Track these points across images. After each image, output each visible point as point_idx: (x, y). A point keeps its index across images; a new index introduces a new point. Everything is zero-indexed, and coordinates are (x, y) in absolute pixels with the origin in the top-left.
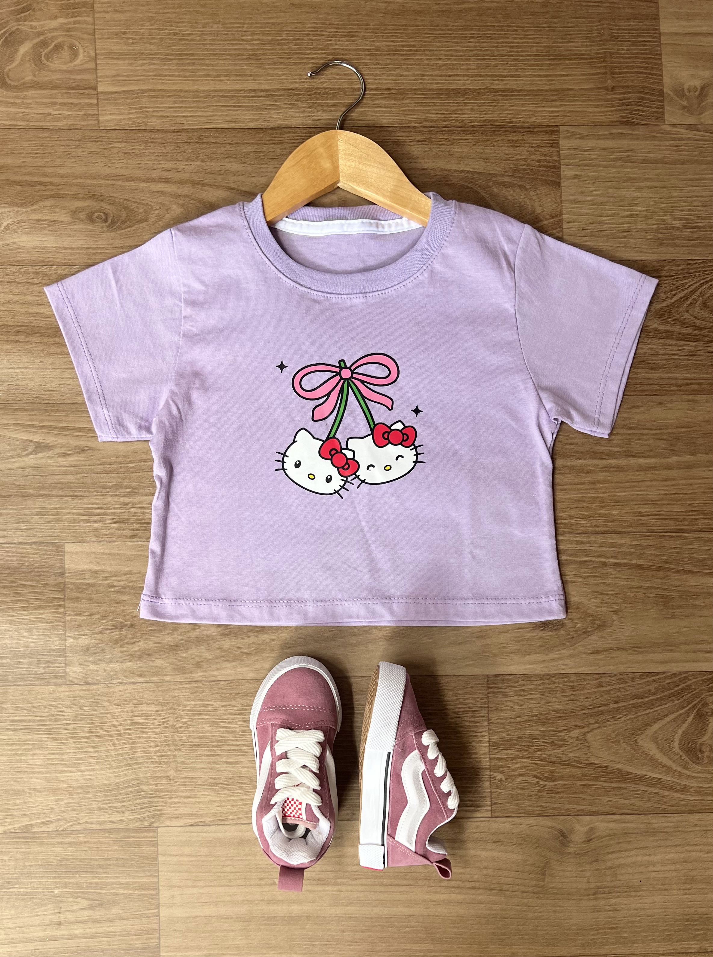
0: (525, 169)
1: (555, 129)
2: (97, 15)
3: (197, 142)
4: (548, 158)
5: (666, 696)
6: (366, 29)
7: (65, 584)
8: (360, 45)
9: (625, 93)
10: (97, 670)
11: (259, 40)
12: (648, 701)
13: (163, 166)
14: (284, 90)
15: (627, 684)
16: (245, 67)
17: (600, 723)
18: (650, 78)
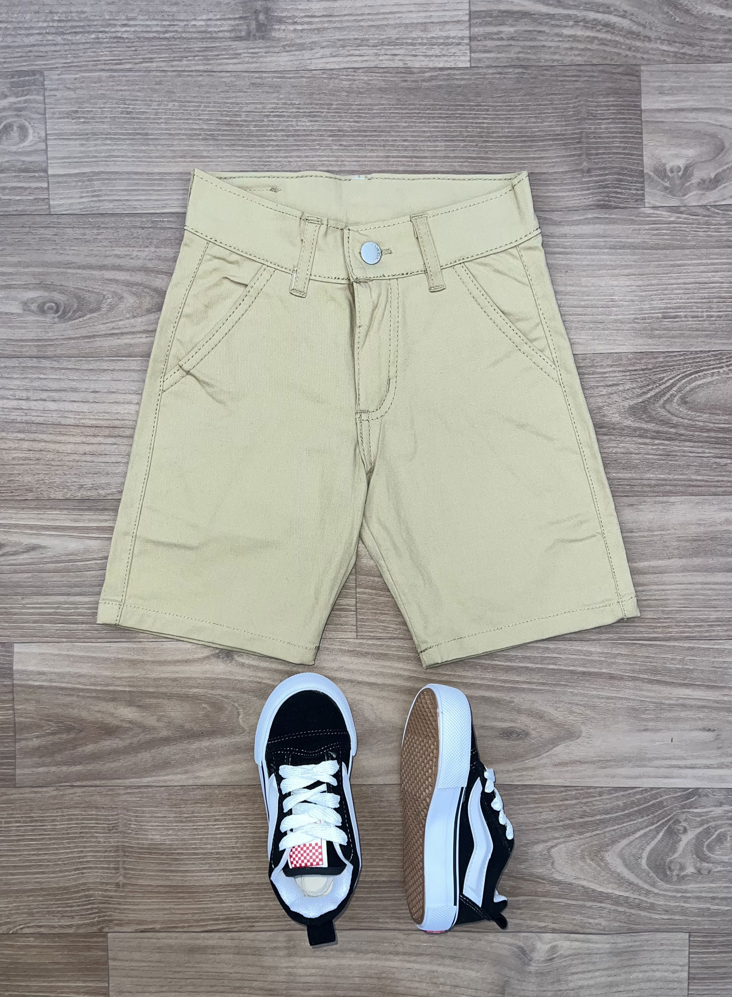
2: (47, 93)
3: (151, 227)
5: (635, 811)
6: (329, 109)
7: (13, 685)
8: (323, 126)
9: (602, 175)
10: (47, 773)
11: (217, 120)
12: (616, 817)
13: (115, 252)
15: (595, 799)
16: (202, 148)
17: (565, 837)
18: (629, 159)
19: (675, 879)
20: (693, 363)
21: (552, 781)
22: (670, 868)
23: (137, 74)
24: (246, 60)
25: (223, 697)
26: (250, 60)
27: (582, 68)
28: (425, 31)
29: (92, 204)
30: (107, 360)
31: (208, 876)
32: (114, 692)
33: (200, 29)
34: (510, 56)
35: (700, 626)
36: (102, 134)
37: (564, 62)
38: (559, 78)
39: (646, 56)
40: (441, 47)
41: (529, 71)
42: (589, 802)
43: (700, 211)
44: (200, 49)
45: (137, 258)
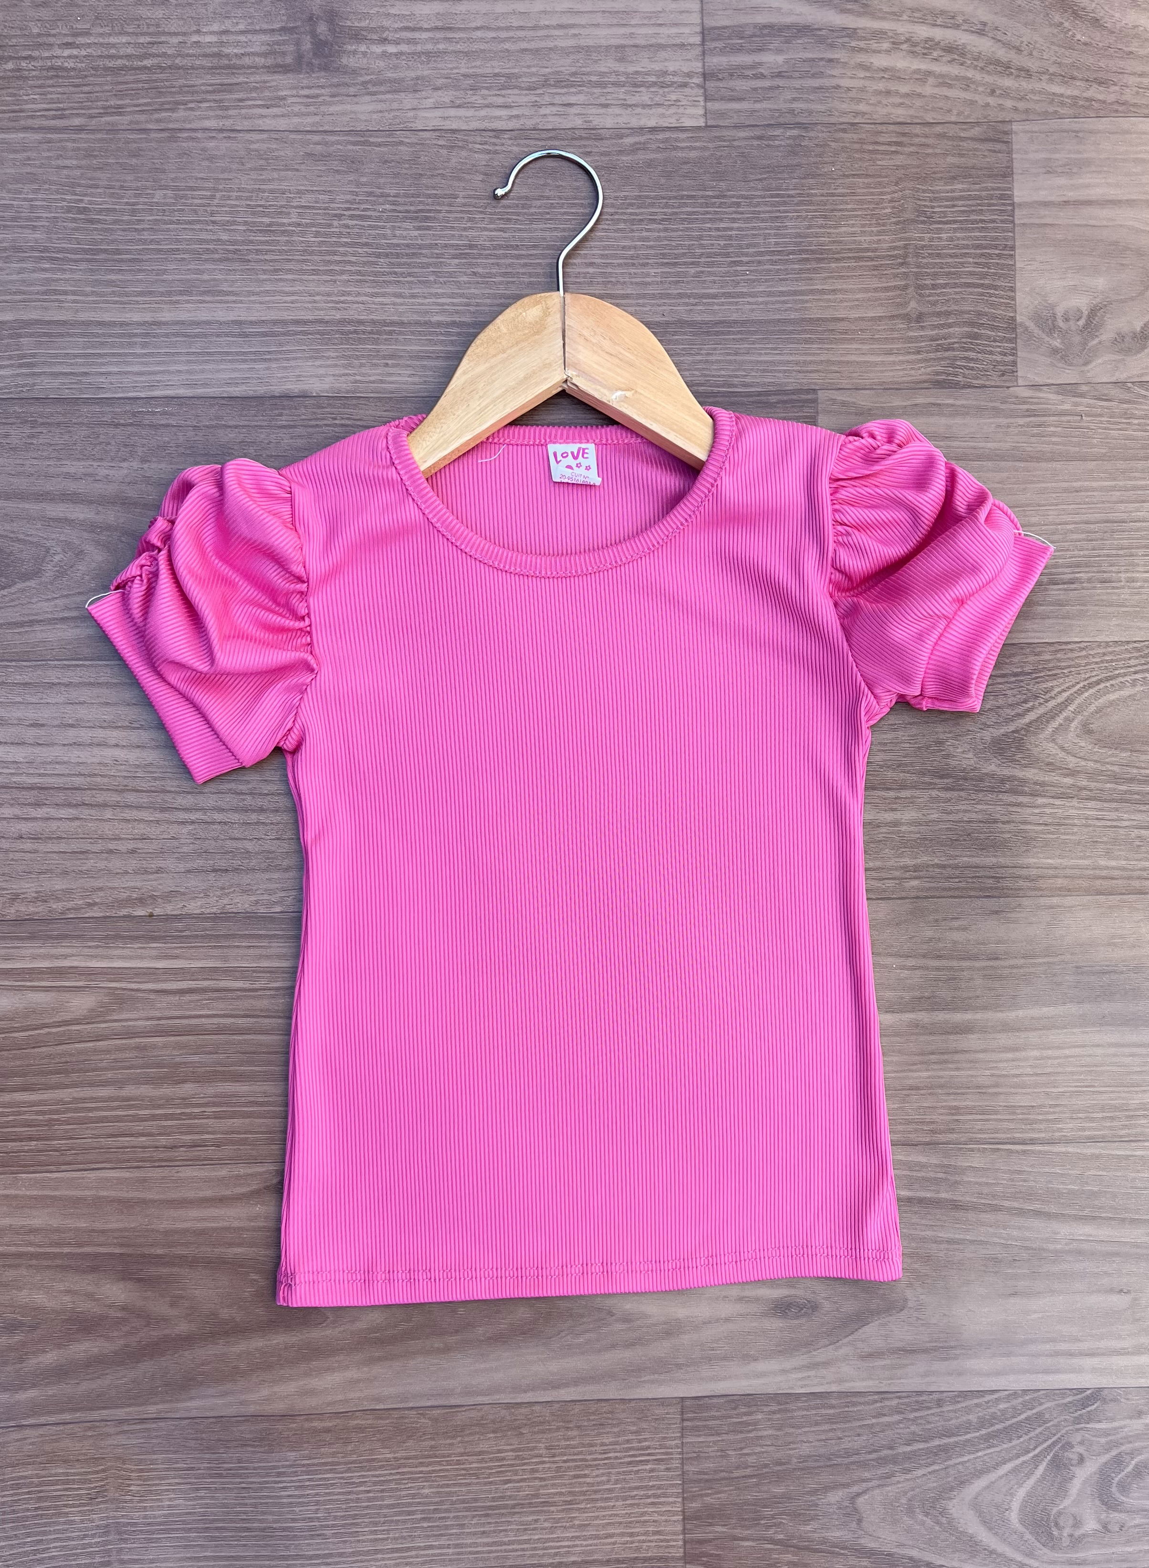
19: (1066, 1542)
20: (1102, 662)
21: (858, 1384)
22: (1057, 1525)
23: (92, 137)
24: (296, 109)
26: (303, 109)
27: (906, 129)
28: (621, 60)
29: (21, 380)
30: (56, 666)
33: (208, 51)
34: (776, 107)
35: (1112, 1118)
37: (875, 117)
38: (865, 147)
39: (1021, 105)
40: (652, 89)
41: (812, 134)
42: (921, 1417)
43: (1114, 392)
44: (210, 88)
45: (107, 479)
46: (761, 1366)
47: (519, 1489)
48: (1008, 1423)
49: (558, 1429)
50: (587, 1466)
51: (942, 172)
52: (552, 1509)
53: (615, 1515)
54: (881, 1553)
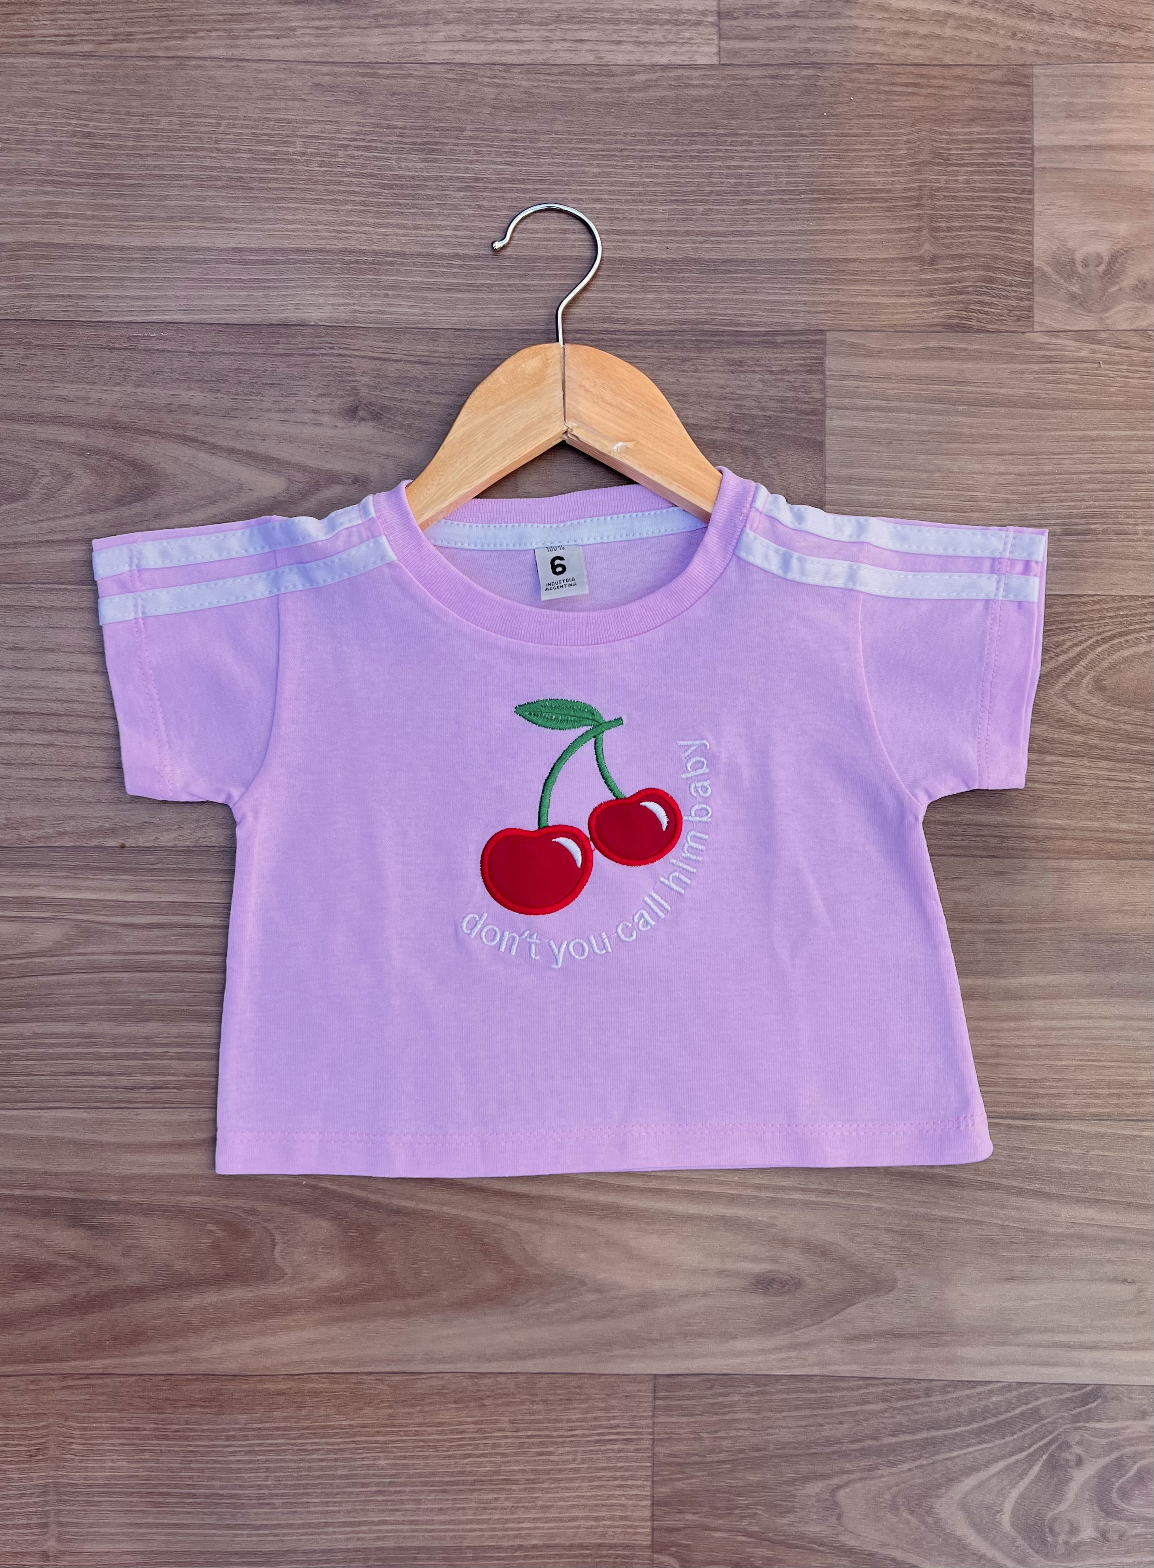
0: (757, 417)
1: (817, 338)
3: (126, 349)
4: (801, 395)
5: (989, 1426)
6: (456, 135)
9: (957, 269)
11: (250, 151)
12: (957, 1435)
13: (59, 391)
14: (298, 251)
15: (918, 1401)
16: (223, 204)
17: (864, 1470)
18: (1008, 239)
19: (1061, 1549)
20: (1117, 616)
21: (842, 1368)
22: (1051, 1530)
24: (306, 40)
25: (245, 1211)
26: (313, 40)
27: (925, 71)
29: (17, 302)
30: (38, 590)
31: (214, 1535)
32: (47, 1200)
34: (791, 45)
35: (1119, 1096)
36: (36, 172)
37: (892, 57)
38: (882, 87)
39: (1043, 49)
40: (666, 27)
41: (827, 74)
42: (908, 1407)
43: (1135, 339)
44: (220, 18)
45: (100, 403)
46: (740, 1344)
47: (480, 1465)
48: (1001, 1418)
49: (523, 1402)
50: (552, 1443)
51: (959, 114)
52: (514, 1487)
53: (580, 1497)
54: (862, 1552)
